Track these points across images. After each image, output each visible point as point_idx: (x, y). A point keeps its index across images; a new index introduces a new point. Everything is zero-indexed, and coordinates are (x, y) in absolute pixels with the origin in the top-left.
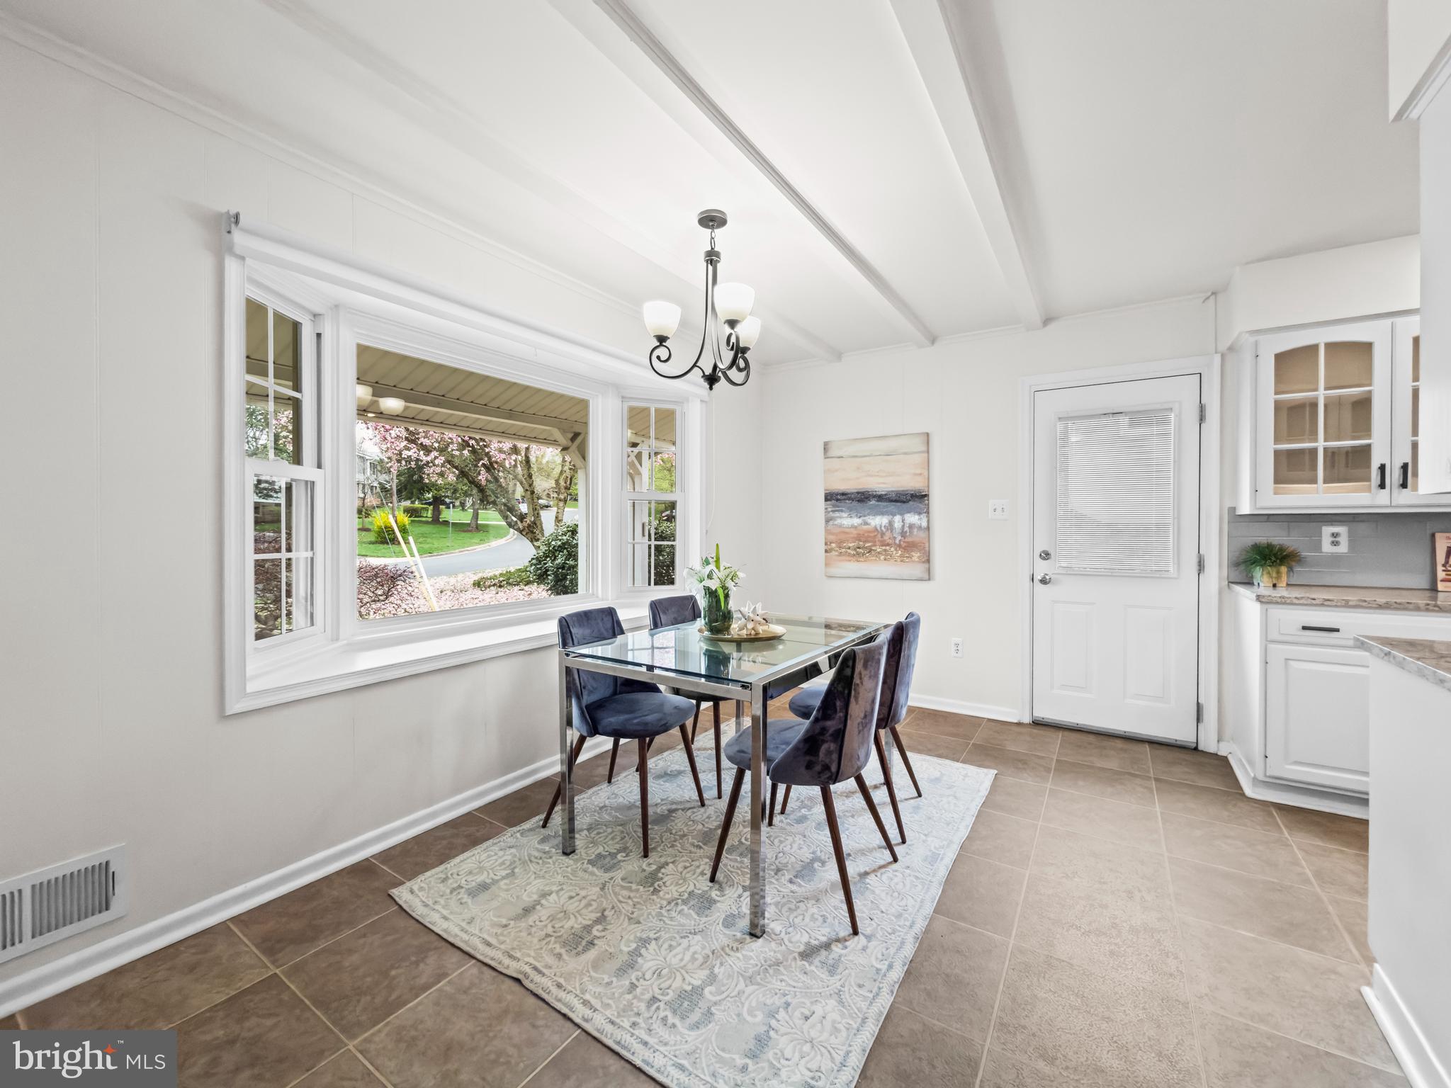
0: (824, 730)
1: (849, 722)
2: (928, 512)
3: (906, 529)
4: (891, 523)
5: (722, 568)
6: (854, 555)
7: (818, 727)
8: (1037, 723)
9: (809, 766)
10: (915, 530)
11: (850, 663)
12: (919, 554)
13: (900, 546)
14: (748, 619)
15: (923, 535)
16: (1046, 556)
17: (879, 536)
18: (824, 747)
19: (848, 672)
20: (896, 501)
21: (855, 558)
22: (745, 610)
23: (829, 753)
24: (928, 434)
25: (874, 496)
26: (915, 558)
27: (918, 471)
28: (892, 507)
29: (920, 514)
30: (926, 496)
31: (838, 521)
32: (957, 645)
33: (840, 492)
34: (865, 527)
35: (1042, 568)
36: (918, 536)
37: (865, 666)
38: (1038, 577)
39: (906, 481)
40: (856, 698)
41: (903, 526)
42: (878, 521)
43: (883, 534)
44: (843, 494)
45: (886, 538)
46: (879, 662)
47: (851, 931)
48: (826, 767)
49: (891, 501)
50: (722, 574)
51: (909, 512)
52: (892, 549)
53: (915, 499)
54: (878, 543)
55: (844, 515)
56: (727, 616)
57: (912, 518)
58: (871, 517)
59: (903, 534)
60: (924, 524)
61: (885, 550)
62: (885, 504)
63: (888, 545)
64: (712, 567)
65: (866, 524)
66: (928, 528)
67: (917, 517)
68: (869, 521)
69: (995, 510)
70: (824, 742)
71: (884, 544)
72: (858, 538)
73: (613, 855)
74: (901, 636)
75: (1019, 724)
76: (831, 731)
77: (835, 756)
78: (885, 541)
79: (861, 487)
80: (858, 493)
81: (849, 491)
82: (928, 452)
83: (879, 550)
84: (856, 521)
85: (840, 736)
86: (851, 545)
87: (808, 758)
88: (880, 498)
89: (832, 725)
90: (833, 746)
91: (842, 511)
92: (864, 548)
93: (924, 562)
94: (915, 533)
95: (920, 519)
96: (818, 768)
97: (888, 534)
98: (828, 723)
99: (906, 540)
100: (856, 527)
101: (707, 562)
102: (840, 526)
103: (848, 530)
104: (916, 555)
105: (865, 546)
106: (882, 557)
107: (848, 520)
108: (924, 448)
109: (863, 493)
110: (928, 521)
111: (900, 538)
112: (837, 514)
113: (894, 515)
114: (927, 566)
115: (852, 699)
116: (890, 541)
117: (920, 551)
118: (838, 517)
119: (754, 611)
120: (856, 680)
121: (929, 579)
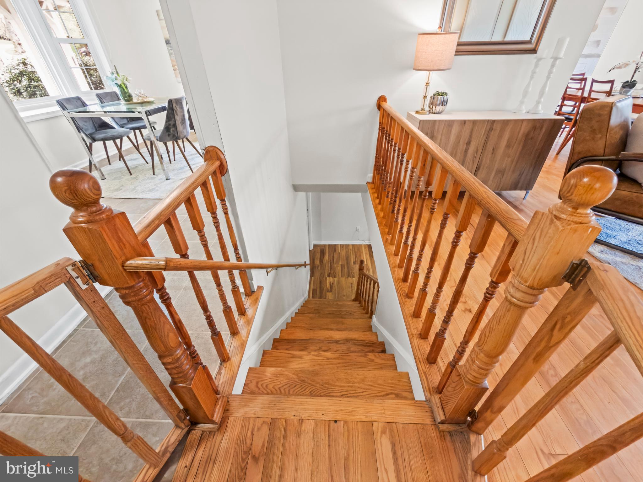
0: (170, 125)
5: (120, 76)
9: (169, 135)
11: (171, 103)
14: (138, 96)
18: (171, 130)
19: (171, 106)
22: (137, 92)
23: (174, 131)
40: (177, 114)
48: (174, 136)
50: (121, 78)
56: (130, 96)
64: (115, 75)
70: (171, 128)
73: (120, 177)
76: (172, 125)
77: (176, 132)
85: (175, 125)
87: (168, 133)
90: (174, 129)
96: (172, 136)
98: (170, 122)
101: (113, 73)
115: (175, 115)
119: (140, 93)
120: (175, 109)
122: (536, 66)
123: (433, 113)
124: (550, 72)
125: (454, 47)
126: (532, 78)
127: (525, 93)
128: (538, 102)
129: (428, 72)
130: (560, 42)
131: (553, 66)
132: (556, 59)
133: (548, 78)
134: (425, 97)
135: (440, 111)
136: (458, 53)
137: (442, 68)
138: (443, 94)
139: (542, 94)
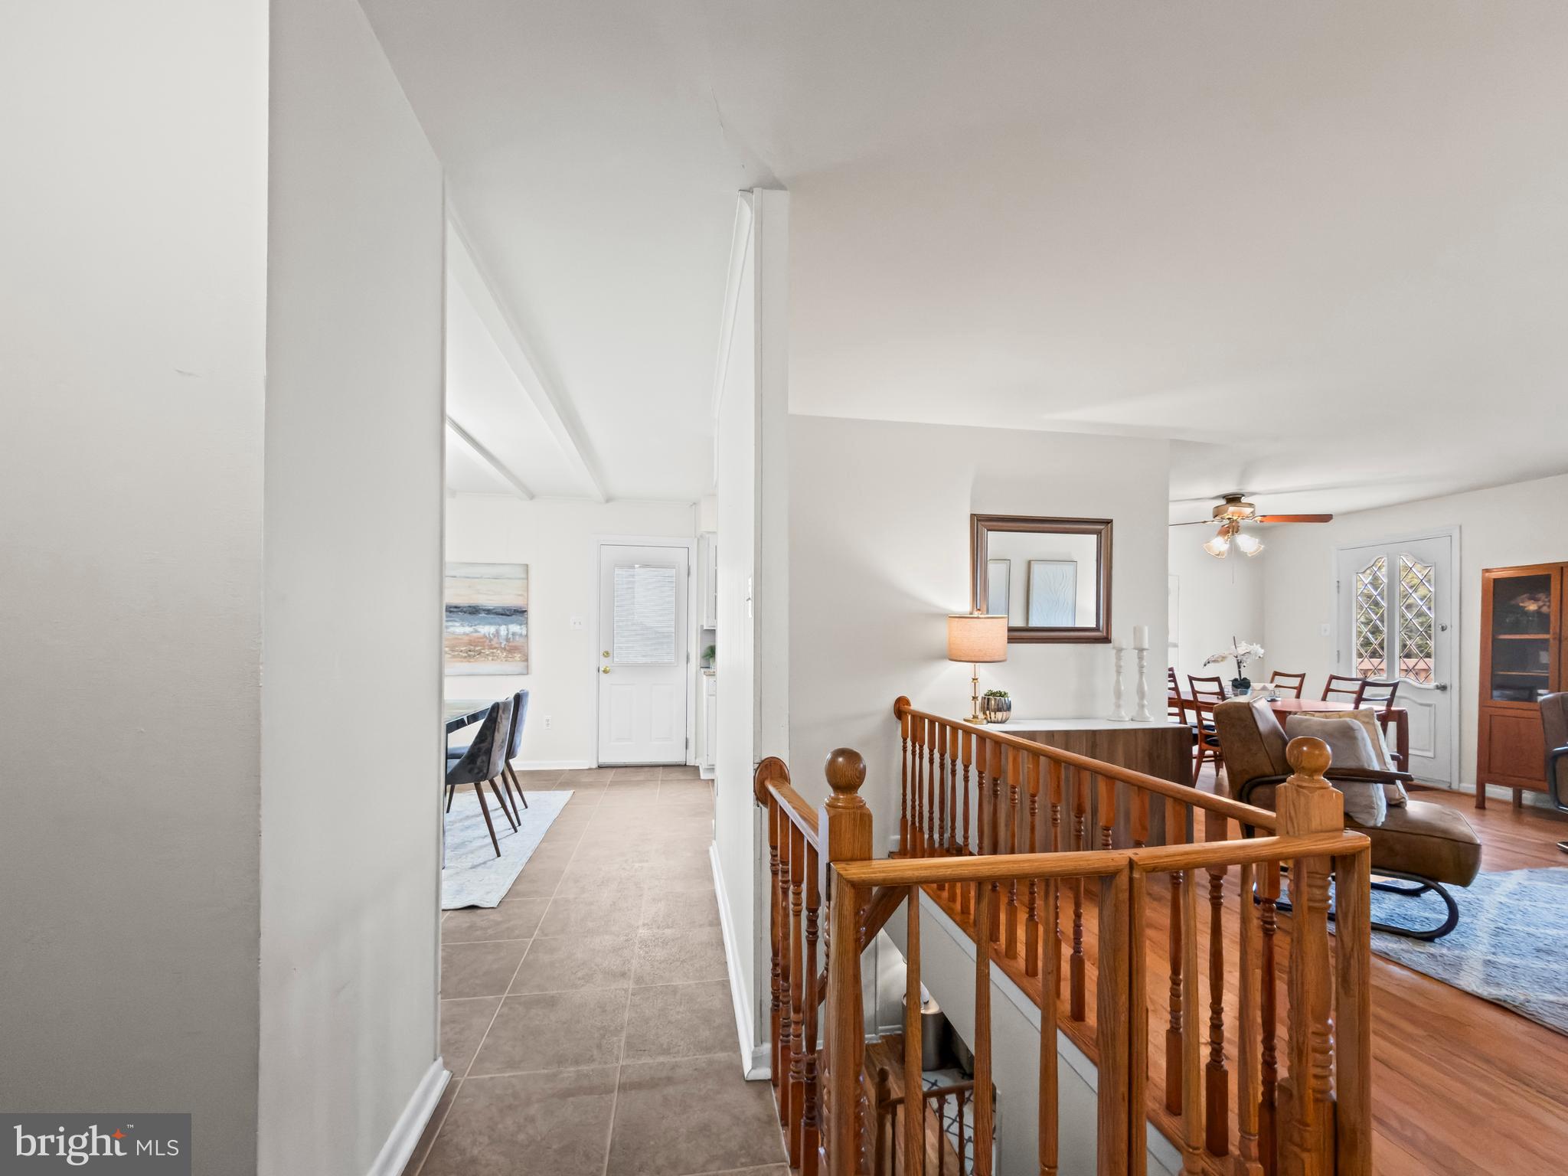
0: (479, 749)
1: (494, 744)
2: (527, 623)
3: (510, 636)
4: (497, 632)
6: (465, 657)
7: (476, 747)
8: (600, 767)
9: (471, 771)
10: (517, 637)
11: (496, 710)
12: (519, 655)
13: (505, 649)
15: (522, 640)
16: (607, 654)
17: (488, 641)
18: (480, 759)
19: (494, 715)
20: (502, 615)
21: (466, 660)
23: (483, 762)
24: (527, 565)
25: (484, 610)
26: (517, 658)
27: (520, 593)
28: (498, 619)
29: (521, 625)
30: (525, 611)
31: (451, 629)
32: (548, 720)
33: (454, 605)
34: (475, 635)
35: (604, 663)
36: (519, 641)
37: (503, 712)
38: (602, 669)
39: (510, 600)
40: (498, 731)
41: (508, 634)
42: (486, 630)
43: (491, 640)
44: (456, 607)
45: (493, 643)
46: (510, 710)
47: (496, 855)
48: (481, 771)
49: (498, 614)
51: (512, 623)
52: (499, 651)
53: (517, 613)
54: (487, 647)
55: (457, 624)
57: (515, 628)
58: (481, 626)
59: (508, 640)
60: (524, 632)
61: (493, 653)
62: (492, 616)
63: (495, 648)
65: (476, 631)
66: (527, 636)
67: (519, 627)
68: (479, 630)
69: (575, 623)
70: (479, 756)
71: (491, 647)
72: (470, 643)
74: (518, 699)
75: (590, 769)
76: (484, 749)
77: (486, 764)
78: (492, 645)
79: (472, 602)
80: (470, 607)
81: (461, 605)
82: (527, 579)
83: (487, 653)
84: (468, 629)
85: (489, 752)
86: (462, 649)
87: (469, 766)
88: (489, 611)
89: (484, 746)
90: (484, 758)
91: (455, 621)
92: (474, 651)
93: (523, 661)
94: (517, 639)
95: (521, 629)
96: (476, 771)
97: (495, 640)
98: (482, 745)
99: (510, 644)
100: (467, 634)
102: (453, 633)
103: (460, 637)
104: (518, 656)
105: (474, 650)
106: (490, 658)
107: (460, 629)
108: (524, 576)
109: (474, 607)
110: (527, 631)
111: (505, 643)
112: (450, 624)
113: (500, 625)
114: (526, 663)
115: (496, 731)
116: (497, 646)
117: (520, 652)
118: (451, 626)
120: (499, 720)
121: (528, 674)
122: (1119, 658)
123: (991, 722)
124: (1141, 667)
125: (1005, 634)
126: (1119, 673)
127: (1118, 694)
128: (1142, 706)
129: (973, 664)
130: (1137, 632)
131: (1141, 658)
132: (1141, 650)
133: (1141, 673)
134: (975, 698)
135: (1004, 718)
136: (1011, 640)
137: (996, 659)
138: (1002, 695)
139: (1141, 694)
